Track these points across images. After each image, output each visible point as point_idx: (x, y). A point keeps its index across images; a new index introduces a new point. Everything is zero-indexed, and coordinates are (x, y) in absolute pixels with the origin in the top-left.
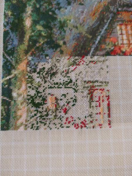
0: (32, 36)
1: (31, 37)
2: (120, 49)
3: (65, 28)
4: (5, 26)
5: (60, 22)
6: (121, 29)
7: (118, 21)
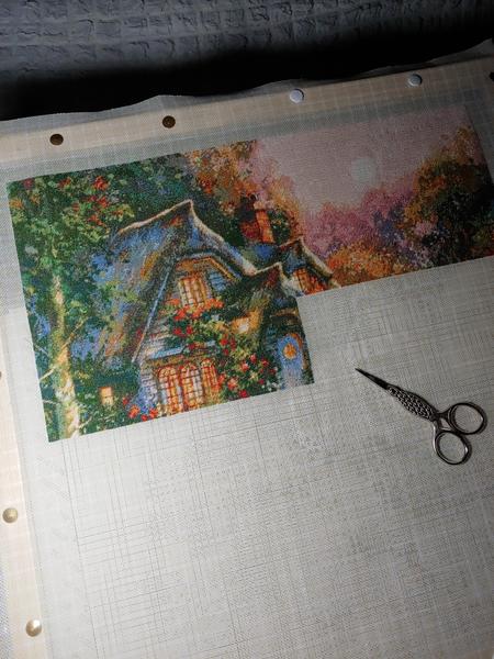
0: (68, 317)
1: (66, 318)
2: (185, 312)
3: (110, 299)
4: (28, 309)
5: (102, 290)
6: (183, 285)
7: (179, 276)
